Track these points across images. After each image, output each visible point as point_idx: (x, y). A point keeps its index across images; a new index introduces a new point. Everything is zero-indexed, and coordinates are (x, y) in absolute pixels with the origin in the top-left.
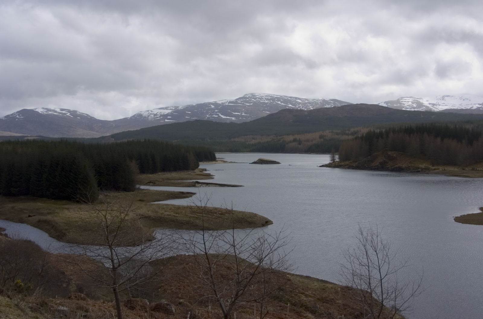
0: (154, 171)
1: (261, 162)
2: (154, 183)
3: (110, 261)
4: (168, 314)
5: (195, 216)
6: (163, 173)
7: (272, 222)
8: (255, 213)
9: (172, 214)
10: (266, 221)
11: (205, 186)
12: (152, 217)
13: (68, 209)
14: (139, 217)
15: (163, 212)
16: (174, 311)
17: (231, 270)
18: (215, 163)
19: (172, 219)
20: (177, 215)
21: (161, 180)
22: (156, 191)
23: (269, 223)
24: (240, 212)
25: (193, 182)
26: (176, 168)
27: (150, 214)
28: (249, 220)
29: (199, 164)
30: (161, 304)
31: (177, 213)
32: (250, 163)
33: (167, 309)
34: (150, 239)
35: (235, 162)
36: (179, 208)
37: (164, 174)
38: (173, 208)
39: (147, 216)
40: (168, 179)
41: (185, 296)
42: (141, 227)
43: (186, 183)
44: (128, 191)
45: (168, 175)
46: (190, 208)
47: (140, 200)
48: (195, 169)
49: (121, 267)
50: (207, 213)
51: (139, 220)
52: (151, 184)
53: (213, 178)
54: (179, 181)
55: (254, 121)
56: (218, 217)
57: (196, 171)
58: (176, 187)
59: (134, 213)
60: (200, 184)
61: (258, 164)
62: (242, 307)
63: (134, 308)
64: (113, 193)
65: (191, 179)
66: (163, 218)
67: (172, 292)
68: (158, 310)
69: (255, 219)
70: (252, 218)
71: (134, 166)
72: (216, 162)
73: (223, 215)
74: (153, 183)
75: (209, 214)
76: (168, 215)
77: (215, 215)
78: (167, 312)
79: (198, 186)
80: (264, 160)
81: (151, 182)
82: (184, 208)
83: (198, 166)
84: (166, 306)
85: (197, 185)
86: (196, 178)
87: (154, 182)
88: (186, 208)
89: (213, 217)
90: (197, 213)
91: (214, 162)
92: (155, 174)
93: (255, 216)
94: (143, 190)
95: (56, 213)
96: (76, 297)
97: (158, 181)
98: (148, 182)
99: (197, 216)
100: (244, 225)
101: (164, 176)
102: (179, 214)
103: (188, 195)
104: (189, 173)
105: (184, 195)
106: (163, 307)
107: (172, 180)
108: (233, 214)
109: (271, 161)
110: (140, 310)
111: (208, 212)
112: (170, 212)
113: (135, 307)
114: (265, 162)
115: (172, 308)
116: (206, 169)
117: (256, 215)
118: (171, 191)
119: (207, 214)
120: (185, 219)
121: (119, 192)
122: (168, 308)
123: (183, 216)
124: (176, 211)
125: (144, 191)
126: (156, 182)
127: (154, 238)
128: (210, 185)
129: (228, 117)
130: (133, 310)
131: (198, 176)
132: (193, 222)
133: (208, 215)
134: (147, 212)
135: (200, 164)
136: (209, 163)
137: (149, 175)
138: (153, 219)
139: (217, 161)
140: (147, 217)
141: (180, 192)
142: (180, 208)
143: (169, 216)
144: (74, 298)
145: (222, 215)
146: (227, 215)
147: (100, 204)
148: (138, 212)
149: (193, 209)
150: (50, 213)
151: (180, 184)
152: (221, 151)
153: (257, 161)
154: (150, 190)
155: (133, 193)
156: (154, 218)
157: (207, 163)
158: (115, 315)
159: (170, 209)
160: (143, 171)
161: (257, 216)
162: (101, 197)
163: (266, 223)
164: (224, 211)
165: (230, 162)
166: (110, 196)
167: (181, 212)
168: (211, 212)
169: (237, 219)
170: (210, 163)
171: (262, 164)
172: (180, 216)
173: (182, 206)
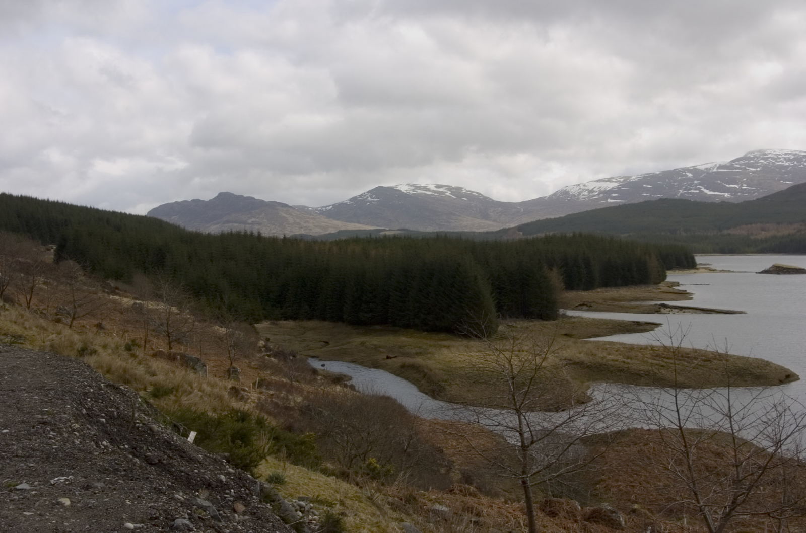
0: (589, 286)
1: (778, 270)
2: (589, 306)
3: (518, 434)
4: (612, 528)
5: (661, 362)
6: (604, 289)
7: (798, 376)
8: (766, 360)
9: (620, 358)
10: (787, 374)
11: (678, 312)
12: (587, 364)
13: (448, 347)
14: (565, 363)
15: (605, 354)
16: (623, 523)
17: (722, 458)
18: (695, 273)
19: (619, 367)
20: (629, 361)
21: (601, 301)
22: (594, 319)
23: (791, 379)
24: (740, 358)
25: (656, 305)
26: (628, 281)
27: (583, 357)
28: (755, 372)
29: (665, 273)
30: (602, 510)
31: (628, 358)
32: (756, 273)
33: (612, 519)
34: (583, 401)
35: (729, 271)
36: (631, 348)
37: (606, 292)
38: (622, 349)
39: (577, 361)
40: (614, 299)
41: (642, 499)
42: (567, 380)
43: (644, 306)
44: (547, 320)
45: (613, 293)
46: (653, 348)
47: (566, 335)
48: (660, 283)
49: (534, 445)
50: (681, 358)
51: (564, 368)
52: (585, 307)
53: (691, 299)
54: (633, 303)
55: (765, 199)
56: (700, 365)
57: (662, 286)
58: (627, 312)
59: (557, 357)
60: (669, 309)
61: (771, 274)
62: (743, 523)
63: (556, 514)
64: (521, 322)
65: (652, 300)
66: (605, 365)
67: (620, 490)
68: (596, 520)
69: (766, 372)
70: (760, 368)
71: (555, 277)
72: (696, 271)
73: (708, 363)
74: (587, 306)
75: (684, 360)
76: (613, 360)
77: (695, 361)
78: (611, 524)
79: (665, 312)
80: (783, 267)
81: (584, 305)
82: (641, 349)
83: (665, 277)
84: (610, 515)
85: (662, 310)
86: (662, 299)
87: (589, 304)
88: (644, 349)
89: (693, 365)
90: (664, 358)
91: (693, 271)
92: (591, 291)
93: (767, 366)
94: (571, 317)
95: (430, 353)
96: (461, 491)
97: (597, 303)
98: (579, 304)
99: (663, 364)
100: (746, 381)
101: (606, 294)
102: (631, 359)
103: (648, 327)
104: (650, 289)
105: (641, 327)
106: (605, 516)
107: (621, 301)
108: (727, 361)
109: (794, 269)
110: (565, 518)
111: (682, 356)
112: (617, 356)
113: (558, 513)
114: (785, 271)
115: (619, 519)
116: (678, 283)
117: (768, 364)
118: (619, 320)
119: (680, 360)
120: (642, 368)
121: (532, 321)
122: (614, 518)
123: (639, 362)
124: (626, 354)
125: (573, 320)
126: (592, 305)
127: (590, 399)
128: (686, 310)
129: (717, 193)
130: (555, 517)
131: (665, 294)
132: (655, 373)
133: (682, 362)
134: (578, 355)
135: (667, 274)
136: (685, 272)
137: (580, 293)
138: (588, 367)
139: (697, 269)
140: (578, 363)
141: (634, 322)
142: (634, 349)
143: (616, 363)
144: (458, 492)
145: (706, 363)
146: (715, 362)
147: (500, 339)
148: (563, 354)
149: (656, 350)
150: (421, 353)
151: (635, 308)
152: (705, 252)
153: (770, 268)
154: (582, 318)
155: (554, 322)
156: (589, 364)
157: (680, 272)
158: (523, 524)
159: (617, 351)
160: (570, 285)
161: (771, 365)
162: (501, 328)
163: (788, 377)
164: (711, 355)
165: (721, 271)
166: (516, 327)
167: (636, 356)
168: (688, 357)
169: (733, 370)
170: (688, 272)
171: (778, 274)
172: (633, 362)
173: (638, 345)
